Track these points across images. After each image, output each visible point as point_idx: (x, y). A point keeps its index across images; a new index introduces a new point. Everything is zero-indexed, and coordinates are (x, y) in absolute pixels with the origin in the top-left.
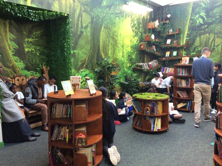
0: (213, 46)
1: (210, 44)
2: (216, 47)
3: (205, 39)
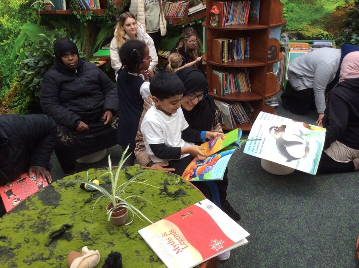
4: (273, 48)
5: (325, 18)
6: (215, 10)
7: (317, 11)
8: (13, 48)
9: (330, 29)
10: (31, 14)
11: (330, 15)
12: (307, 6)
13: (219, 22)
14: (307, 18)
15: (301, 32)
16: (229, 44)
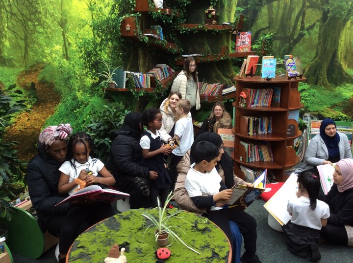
0: (299, 28)
1: (293, 24)
2: (306, 32)
3: (281, 11)
4: (292, 127)
5: (344, 103)
6: (244, 95)
7: (336, 96)
8: (82, 115)
9: (348, 112)
10: (98, 90)
11: (348, 100)
12: (327, 92)
13: (246, 104)
14: (327, 102)
15: (322, 113)
16: (254, 121)
